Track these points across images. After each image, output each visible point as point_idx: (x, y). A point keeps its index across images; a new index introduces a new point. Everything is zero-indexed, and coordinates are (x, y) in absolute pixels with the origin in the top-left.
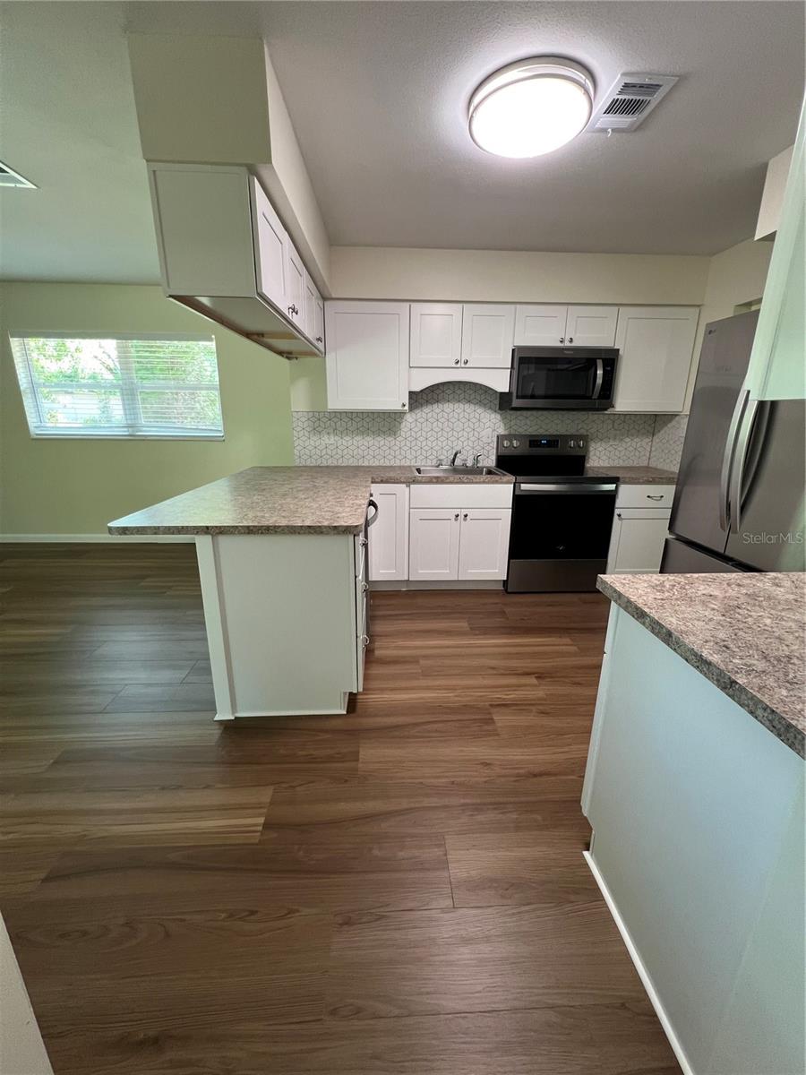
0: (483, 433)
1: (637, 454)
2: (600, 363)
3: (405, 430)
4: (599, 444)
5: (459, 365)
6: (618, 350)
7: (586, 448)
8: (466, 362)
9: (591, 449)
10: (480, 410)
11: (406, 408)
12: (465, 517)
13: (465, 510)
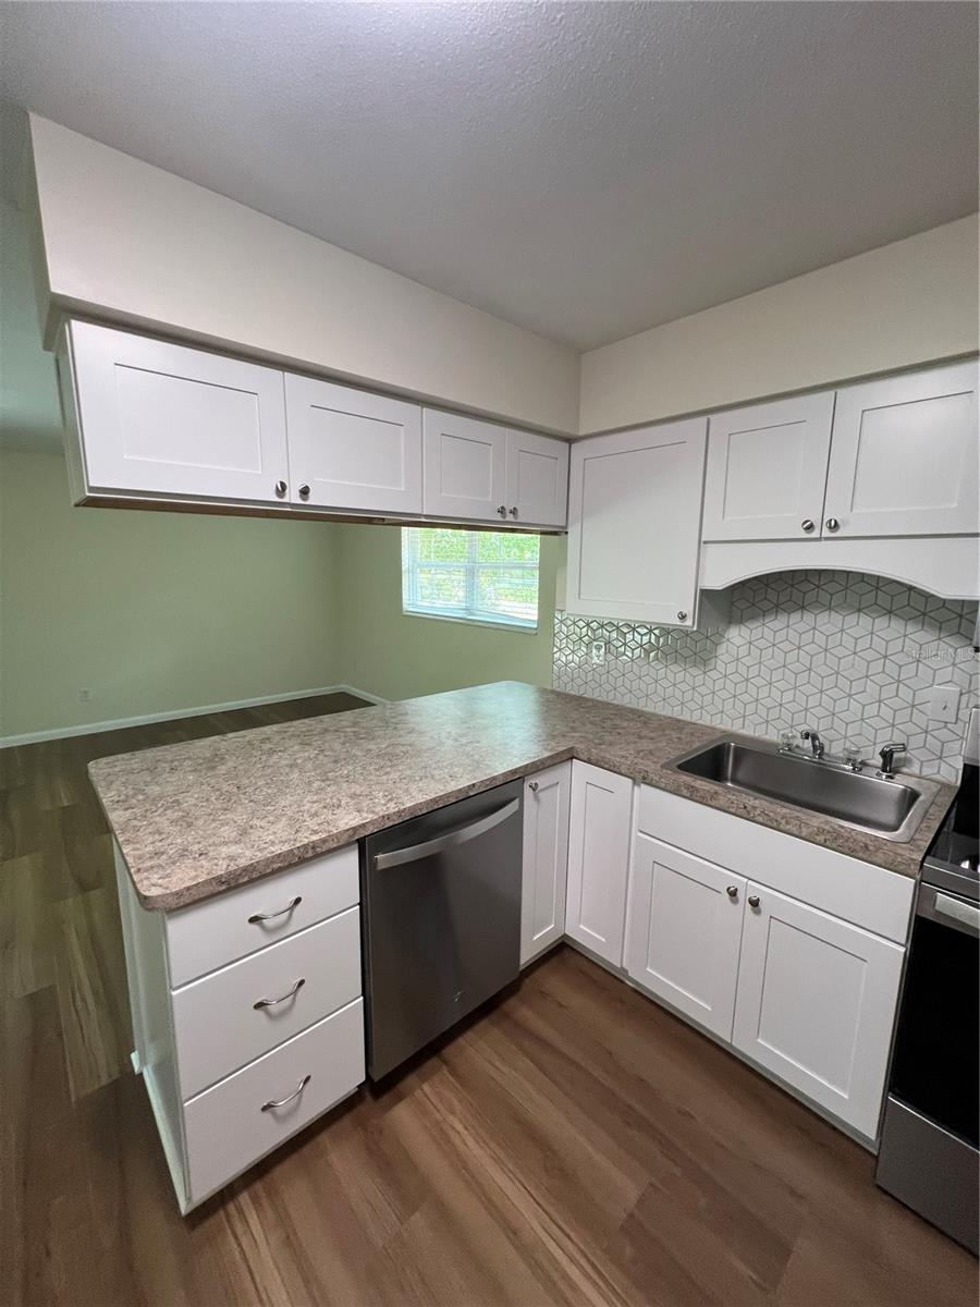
0: (931, 693)
3: (725, 658)
5: (816, 534)
8: (835, 527)
11: (689, 622)
12: (755, 904)
13: (750, 882)
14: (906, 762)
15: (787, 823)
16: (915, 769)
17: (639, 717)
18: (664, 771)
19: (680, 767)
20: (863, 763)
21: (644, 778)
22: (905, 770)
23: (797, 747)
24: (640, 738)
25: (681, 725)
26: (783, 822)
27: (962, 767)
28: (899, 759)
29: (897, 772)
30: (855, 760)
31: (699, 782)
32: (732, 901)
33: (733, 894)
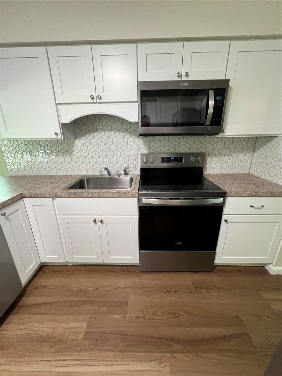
0: (131, 152)
1: (241, 164)
2: (211, 93)
3: (77, 151)
4: (213, 159)
5: (94, 101)
6: (229, 80)
7: (204, 161)
8: (100, 98)
9: (208, 162)
10: (127, 136)
11: (60, 136)
12: (101, 221)
13: (99, 216)
14: (129, 171)
15: (105, 194)
16: (131, 173)
17: (51, 177)
18: (63, 191)
19: (69, 188)
20: (120, 175)
21: (56, 196)
22: (129, 174)
23: (103, 174)
24: (52, 183)
25: (67, 176)
26: (104, 194)
27: (140, 169)
28: (128, 171)
29: (128, 175)
30: (118, 174)
31: (76, 191)
32: (95, 223)
33: (95, 221)
